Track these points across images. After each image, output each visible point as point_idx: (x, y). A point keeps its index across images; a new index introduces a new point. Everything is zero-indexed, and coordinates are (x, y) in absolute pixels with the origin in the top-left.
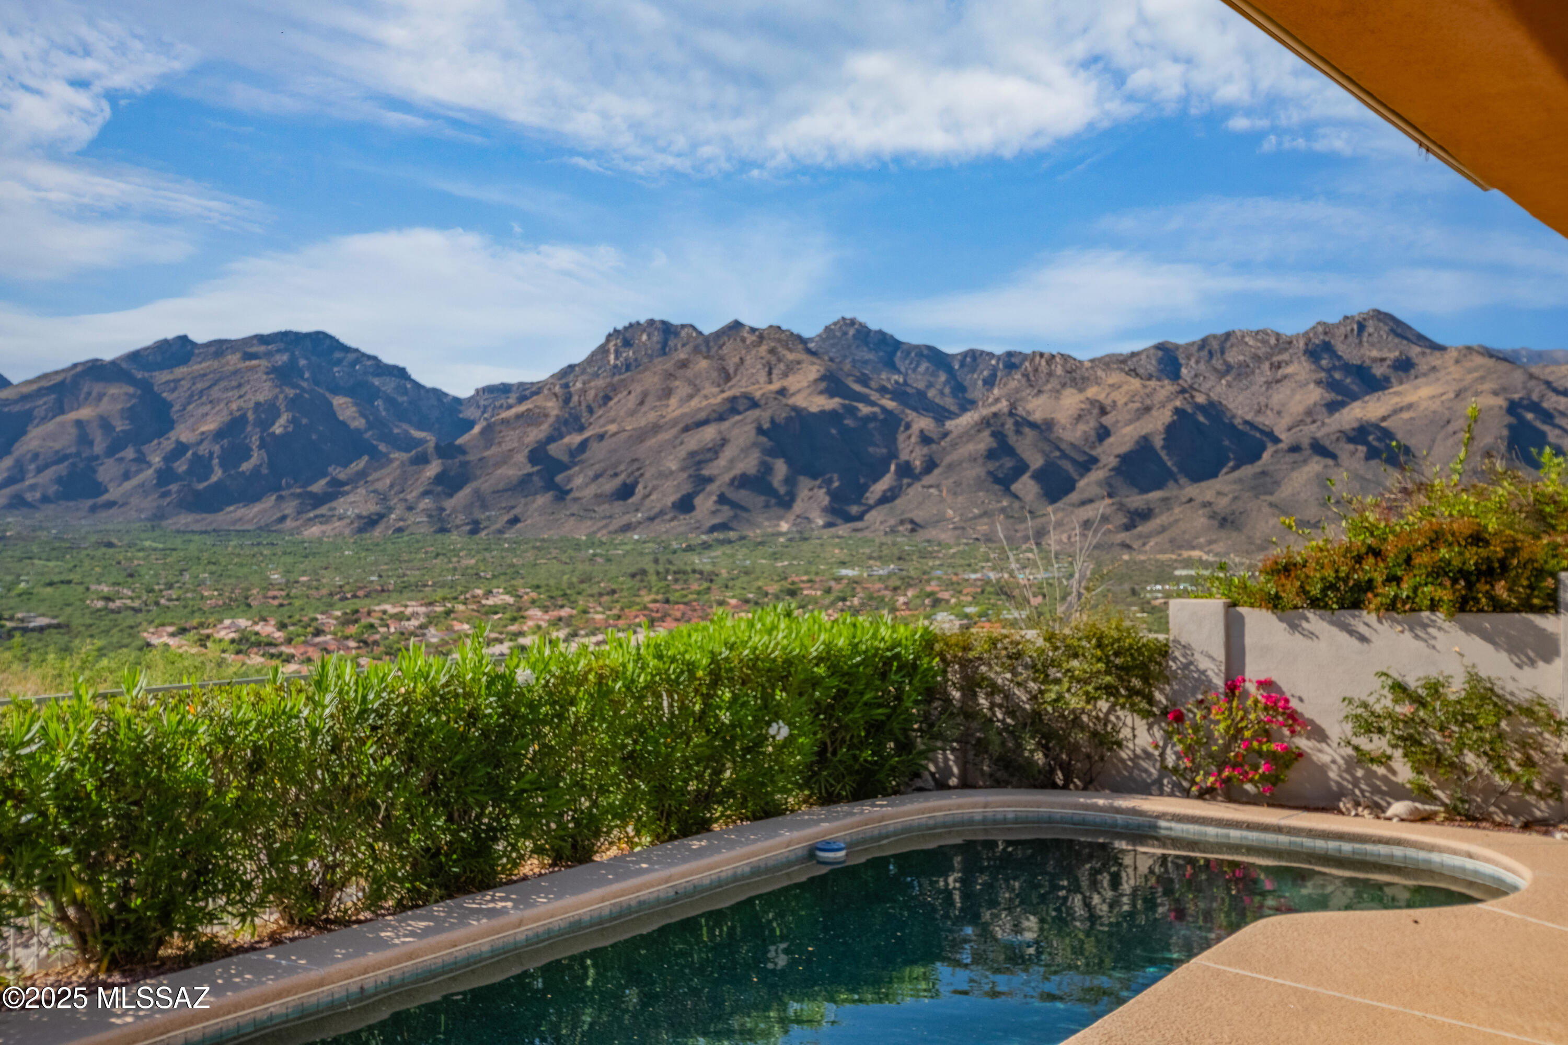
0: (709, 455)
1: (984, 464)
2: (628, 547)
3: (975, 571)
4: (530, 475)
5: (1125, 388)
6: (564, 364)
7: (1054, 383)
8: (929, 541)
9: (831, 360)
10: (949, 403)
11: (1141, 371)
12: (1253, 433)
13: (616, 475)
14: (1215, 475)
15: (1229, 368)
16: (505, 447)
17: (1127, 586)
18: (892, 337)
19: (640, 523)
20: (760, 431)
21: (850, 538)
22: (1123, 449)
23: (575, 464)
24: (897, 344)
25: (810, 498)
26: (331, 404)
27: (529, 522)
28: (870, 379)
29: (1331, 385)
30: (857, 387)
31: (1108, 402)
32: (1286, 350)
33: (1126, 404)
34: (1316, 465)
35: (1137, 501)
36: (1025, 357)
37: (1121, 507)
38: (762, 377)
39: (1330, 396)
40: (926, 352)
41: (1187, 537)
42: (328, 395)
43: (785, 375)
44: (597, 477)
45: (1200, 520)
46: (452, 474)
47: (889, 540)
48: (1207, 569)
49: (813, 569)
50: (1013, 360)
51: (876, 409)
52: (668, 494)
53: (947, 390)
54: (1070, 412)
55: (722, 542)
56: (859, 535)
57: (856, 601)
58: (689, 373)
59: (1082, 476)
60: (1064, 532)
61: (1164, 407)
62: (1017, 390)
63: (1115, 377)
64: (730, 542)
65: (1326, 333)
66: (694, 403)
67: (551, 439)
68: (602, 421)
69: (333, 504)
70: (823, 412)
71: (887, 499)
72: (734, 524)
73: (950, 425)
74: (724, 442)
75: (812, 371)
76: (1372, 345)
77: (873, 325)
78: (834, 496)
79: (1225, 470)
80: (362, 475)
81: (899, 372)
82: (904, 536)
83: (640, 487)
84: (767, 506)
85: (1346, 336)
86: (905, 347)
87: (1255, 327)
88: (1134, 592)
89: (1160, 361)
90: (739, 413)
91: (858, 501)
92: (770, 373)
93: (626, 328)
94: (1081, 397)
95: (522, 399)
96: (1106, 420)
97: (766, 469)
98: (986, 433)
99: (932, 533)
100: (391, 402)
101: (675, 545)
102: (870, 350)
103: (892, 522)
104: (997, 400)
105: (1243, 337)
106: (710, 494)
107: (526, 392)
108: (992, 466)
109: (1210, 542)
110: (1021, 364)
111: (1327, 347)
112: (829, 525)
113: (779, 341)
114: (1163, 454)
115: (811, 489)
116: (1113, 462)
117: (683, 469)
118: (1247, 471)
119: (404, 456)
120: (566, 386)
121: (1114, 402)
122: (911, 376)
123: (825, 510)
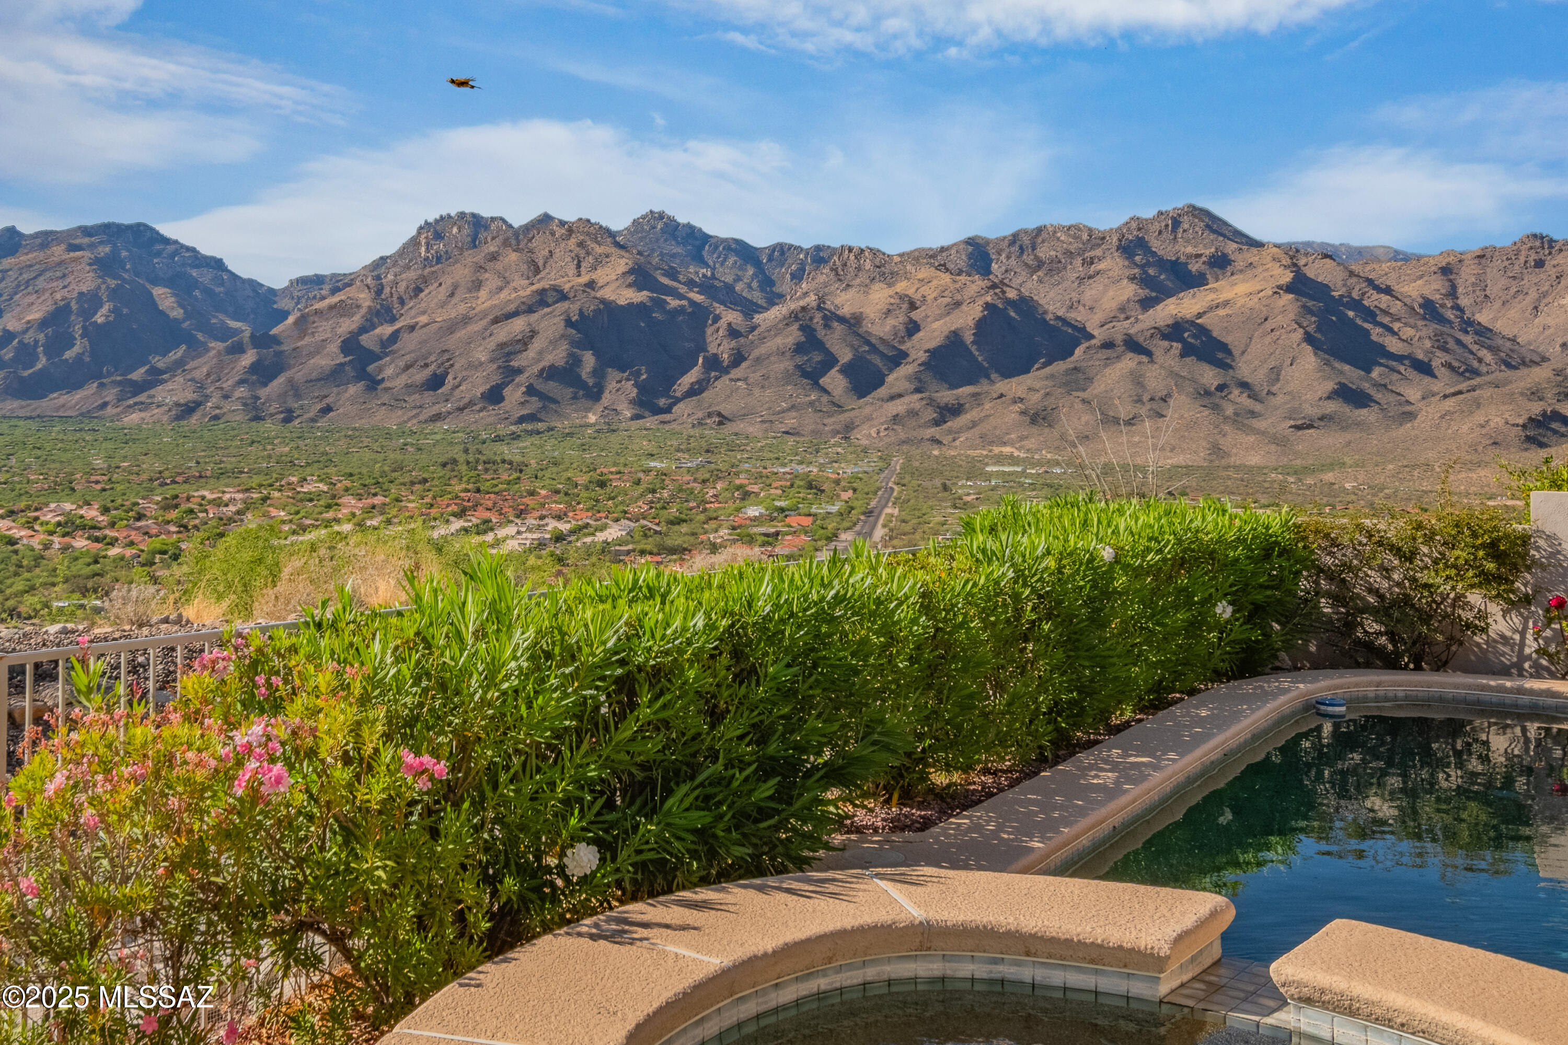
0: (518, 347)
1: (792, 357)
2: (438, 437)
3: (784, 465)
4: (342, 365)
5: (935, 282)
6: (376, 256)
7: (863, 278)
8: (736, 434)
9: (640, 253)
10: (757, 297)
11: (951, 266)
12: (1065, 328)
13: (426, 365)
14: (1027, 371)
15: (1040, 264)
16: (319, 337)
17: (938, 482)
18: (700, 230)
19: (449, 413)
20: (569, 323)
21: (658, 430)
22: (932, 345)
23: (387, 355)
24: (706, 238)
25: (618, 390)
26: (151, 294)
27: (341, 410)
28: (679, 273)
29: (1145, 281)
30: (665, 281)
31: (918, 296)
32: (1099, 245)
33: (936, 299)
34: (1129, 362)
35: (946, 396)
36: (833, 251)
37: (931, 402)
38: (571, 270)
39: (1143, 293)
40: (733, 246)
41: (998, 432)
42: (148, 286)
43: (594, 268)
44: (408, 367)
45: (1012, 414)
46: (266, 363)
47: (696, 432)
48: (1018, 465)
49: (622, 460)
50: (821, 254)
51: (684, 302)
52: (478, 385)
53: (755, 284)
54: (879, 307)
55: (531, 433)
56: (667, 427)
57: (665, 494)
58: (499, 266)
59: (891, 370)
60: (873, 426)
61: (974, 302)
62: (826, 285)
63: (925, 272)
64: (538, 433)
65: (1139, 229)
66: (503, 295)
67: (363, 330)
68: (413, 312)
69: (152, 392)
70: (631, 305)
71: (694, 391)
72: (542, 415)
73: (758, 318)
74: (533, 333)
75: (621, 264)
76: (1188, 241)
77: (682, 219)
78: (641, 388)
79: (1036, 366)
80: (180, 364)
81: (707, 265)
82: (712, 429)
83: (450, 377)
84: (575, 397)
85: (1160, 233)
86: (713, 241)
87: (1067, 223)
88: (945, 488)
89: (970, 256)
90: (549, 306)
91: (666, 393)
92: (579, 266)
93: (437, 221)
94: (891, 291)
95: (335, 291)
96: (915, 315)
97: (575, 361)
98: (795, 326)
99: (739, 426)
100: (208, 292)
101: (484, 436)
102: (678, 243)
103: (700, 414)
104: (806, 294)
105: (1055, 232)
106: (519, 385)
107: (339, 283)
108: (799, 360)
109: (1022, 438)
110: (830, 258)
111: (1141, 243)
112: (637, 417)
113: (588, 234)
114: (973, 349)
115: (619, 382)
116: (922, 357)
117: (492, 361)
118: (1060, 367)
119: (220, 346)
120: (378, 278)
121: (924, 297)
122: (720, 270)
123: (633, 402)
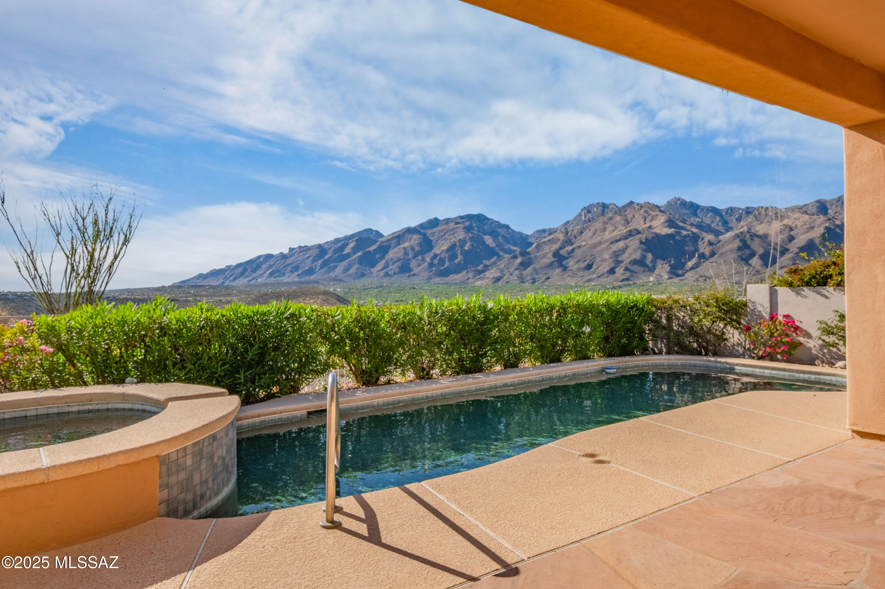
0: (621, 253)
1: (737, 253)
2: (590, 287)
4: (553, 262)
5: (801, 219)
6: (566, 221)
7: (768, 219)
10: (721, 229)
11: (809, 212)
13: (585, 261)
16: (544, 252)
18: (696, 204)
19: (594, 278)
20: (641, 242)
21: (679, 283)
22: (801, 245)
23: (570, 257)
24: (698, 207)
25: (662, 268)
26: (484, 239)
27: (553, 278)
28: (687, 221)
30: (681, 224)
31: (793, 225)
33: (802, 226)
36: (755, 209)
38: (642, 222)
40: (710, 209)
42: (483, 236)
43: (651, 221)
44: (578, 262)
46: (525, 262)
47: (695, 284)
50: (749, 210)
51: (689, 232)
52: (605, 267)
53: (720, 224)
54: (776, 230)
55: (626, 285)
56: (683, 282)
58: (613, 222)
59: (782, 256)
61: (820, 226)
62: (751, 222)
63: (797, 215)
64: (630, 285)
66: (615, 233)
67: (561, 248)
68: (580, 241)
69: (485, 273)
70: (667, 235)
71: (694, 267)
72: (631, 278)
73: (721, 237)
74: (627, 247)
75: (662, 218)
77: (688, 200)
78: (672, 267)
80: (494, 263)
81: (699, 217)
82: (702, 282)
83: (594, 265)
84: (644, 271)
86: (701, 207)
89: (818, 207)
90: (633, 236)
91: (682, 268)
92: (645, 220)
93: (588, 206)
94: (781, 224)
95: (550, 234)
96: (792, 233)
97: (644, 257)
98: (737, 240)
100: (504, 237)
101: (608, 286)
102: (686, 209)
103: (697, 276)
104: (742, 227)
106: (622, 267)
107: (551, 232)
108: (740, 253)
110: (753, 212)
112: (670, 278)
113: (649, 208)
115: (662, 265)
116: (796, 250)
117: (611, 258)
119: (509, 256)
120: (566, 229)
121: (796, 225)
122: (704, 219)
123: (668, 272)
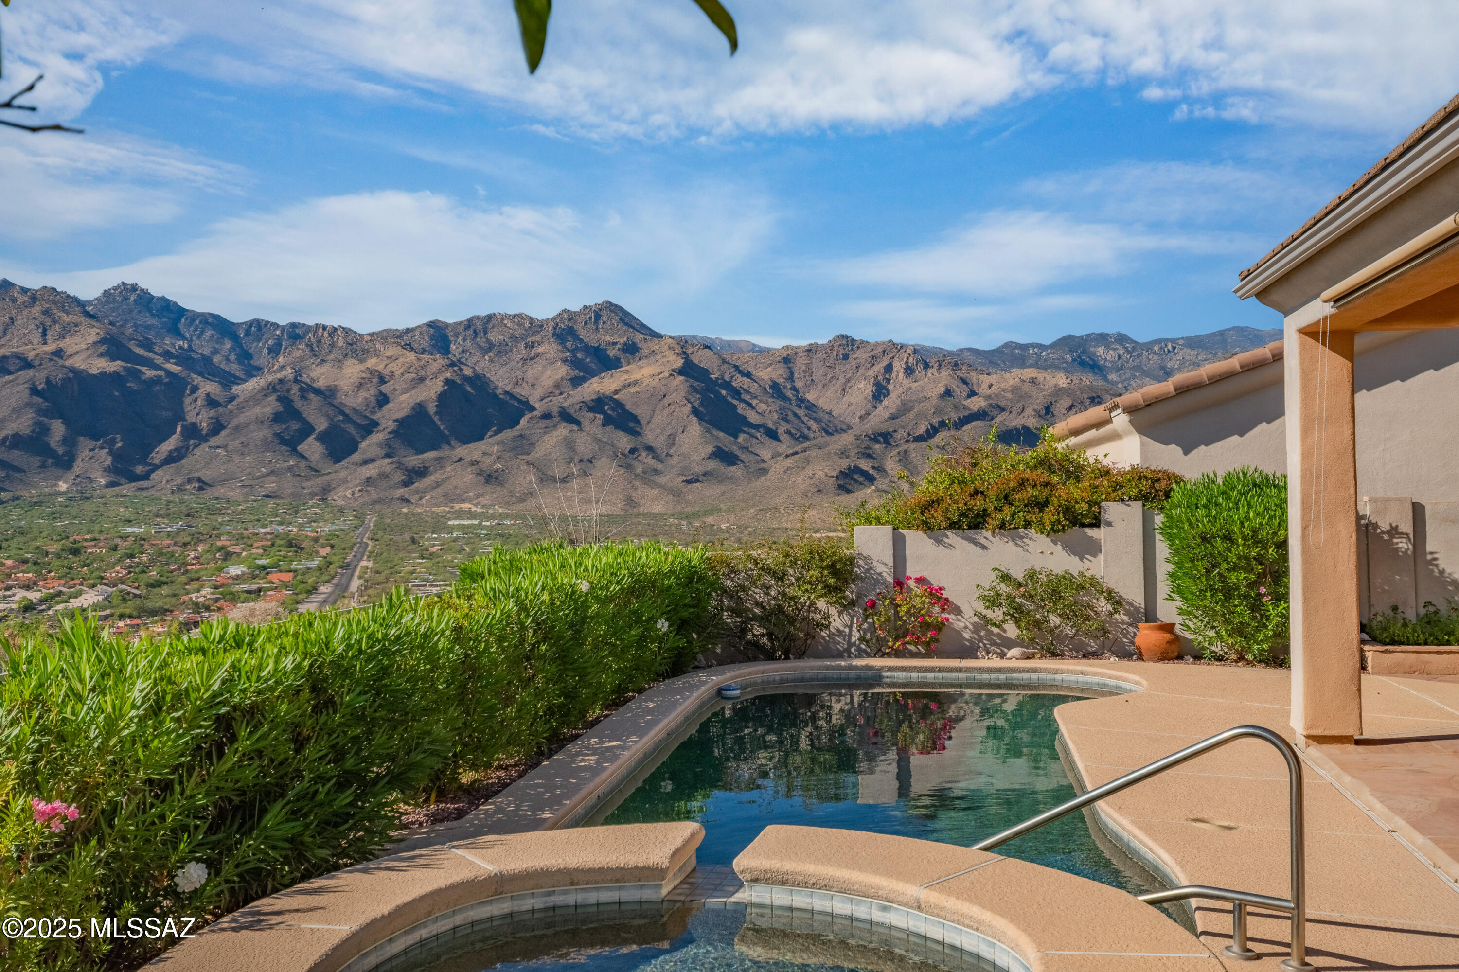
1: (271, 426)
3: (265, 526)
5: (401, 360)
7: (336, 354)
8: (217, 499)
9: (112, 324)
10: (235, 369)
11: (415, 346)
12: (512, 402)
14: (481, 438)
15: (491, 346)
17: (407, 536)
18: (175, 303)
20: (34, 391)
21: (136, 496)
22: (400, 415)
24: (181, 312)
25: (91, 458)
28: (154, 344)
29: (575, 363)
30: (140, 351)
31: (386, 372)
32: (538, 332)
33: (402, 374)
34: (563, 430)
35: (414, 460)
36: (308, 328)
37: (400, 466)
38: (36, 337)
39: (574, 373)
40: (210, 320)
41: (458, 491)
43: (62, 337)
45: (469, 477)
47: (176, 498)
48: (475, 519)
49: (97, 527)
50: (297, 331)
51: (161, 373)
53: (233, 357)
54: (351, 380)
56: (145, 494)
57: (145, 558)
59: (364, 438)
60: (348, 488)
61: (436, 377)
62: (302, 359)
63: (393, 350)
65: (570, 320)
70: (103, 374)
71: (172, 459)
72: (6, 485)
73: (236, 389)
75: (92, 334)
76: (606, 331)
77: (156, 292)
78: (117, 456)
79: (489, 434)
81: (184, 338)
82: (192, 494)
84: (43, 466)
85: (586, 323)
86: (189, 314)
87: (512, 311)
88: (414, 541)
89: (432, 337)
90: (11, 372)
91: (143, 461)
92: (44, 334)
94: (362, 367)
96: (385, 389)
97: (42, 430)
98: (273, 398)
99: (220, 491)
102: (153, 315)
103: (179, 481)
104: (283, 368)
105: (503, 319)
108: (278, 428)
109: (478, 496)
110: (305, 335)
111: (571, 331)
112: (111, 485)
113: (54, 302)
114: (436, 419)
115: (92, 450)
116: (392, 425)
118: (508, 434)
121: (392, 372)
122: (196, 343)
123: (107, 470)
